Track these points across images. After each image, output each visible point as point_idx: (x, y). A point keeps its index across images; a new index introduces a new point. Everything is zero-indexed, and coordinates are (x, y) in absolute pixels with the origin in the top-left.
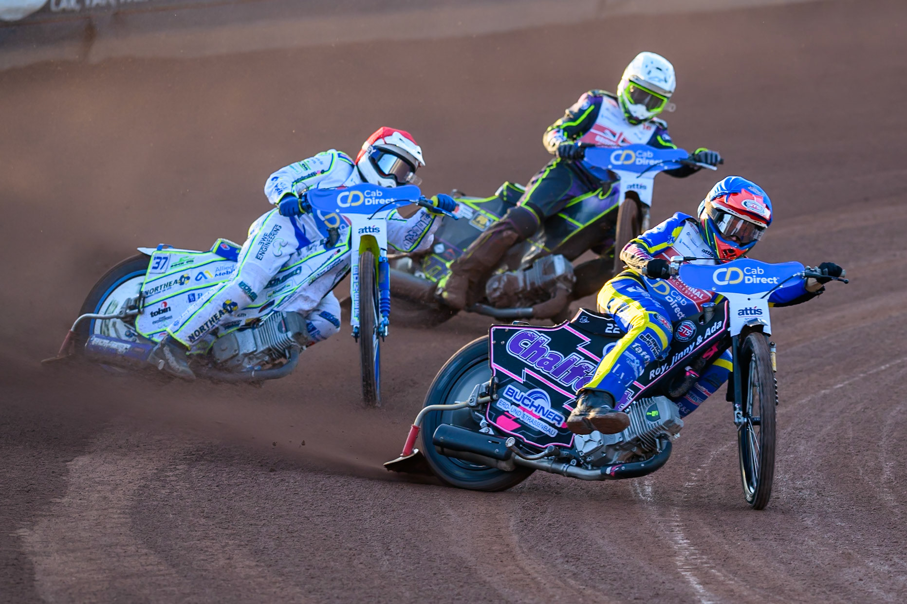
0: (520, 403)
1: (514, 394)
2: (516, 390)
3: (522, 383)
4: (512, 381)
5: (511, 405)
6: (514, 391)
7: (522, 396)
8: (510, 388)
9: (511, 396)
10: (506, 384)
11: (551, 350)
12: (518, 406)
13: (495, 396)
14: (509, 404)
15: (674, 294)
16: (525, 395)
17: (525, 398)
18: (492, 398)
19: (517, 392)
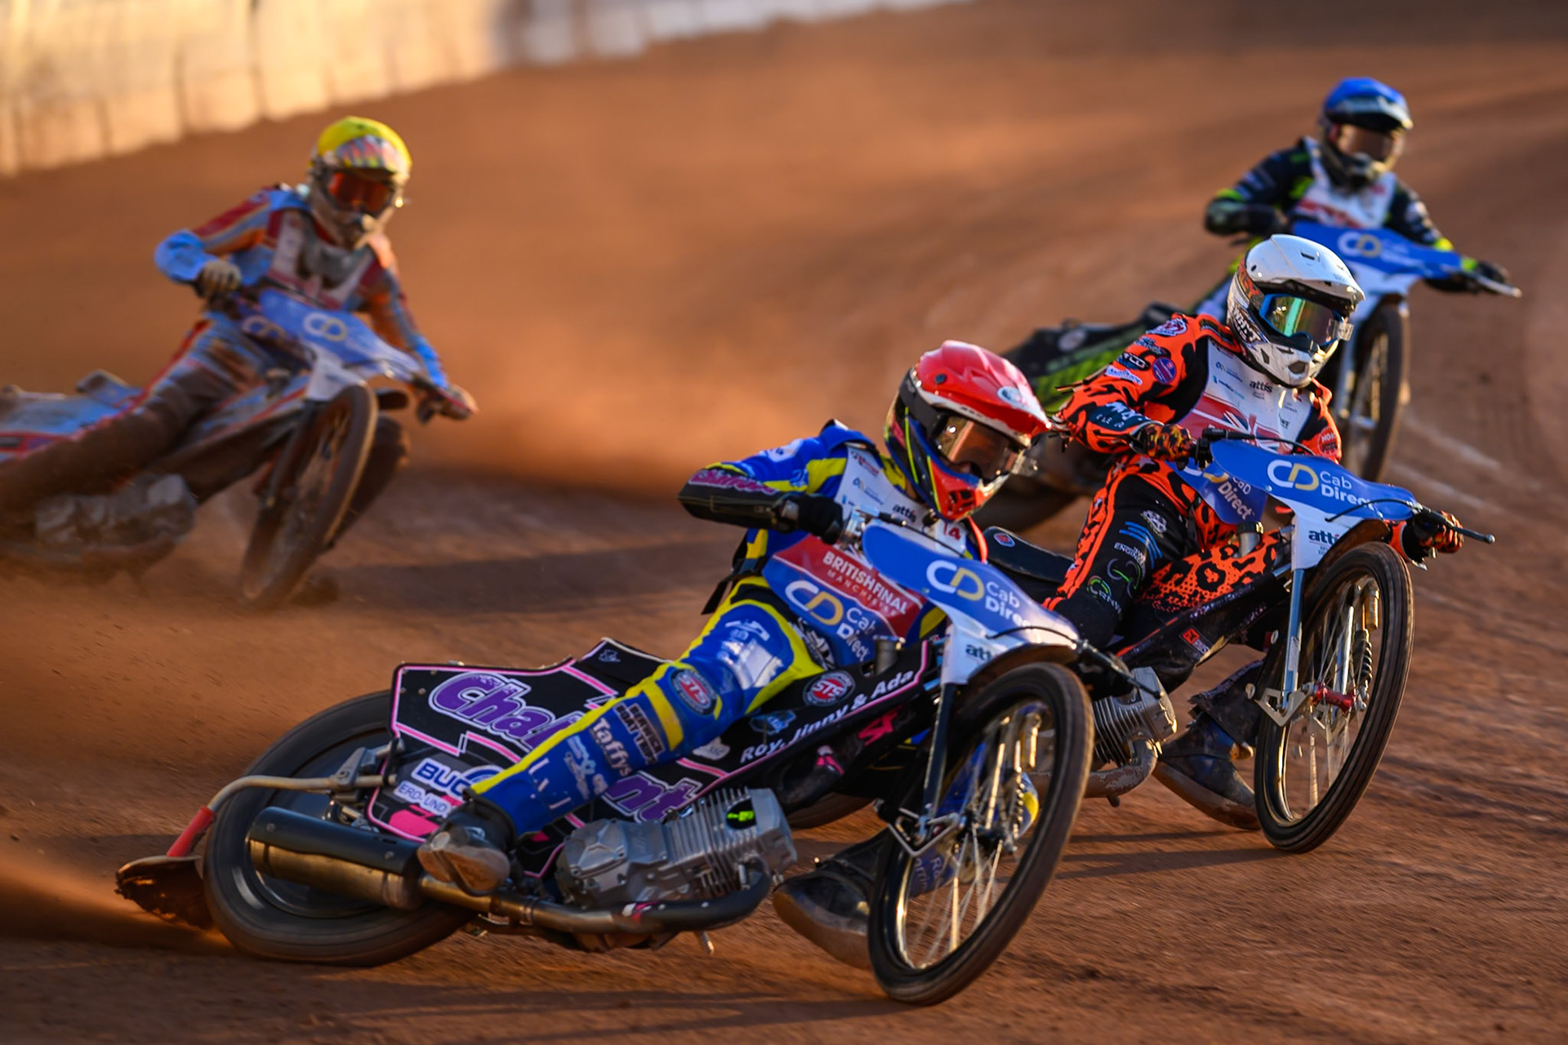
0: (447, 790)
1: (436, 775)
2: (441, 767)
3: (457, 755)
4: (434, 752)
5: (427, 792)
6: (436, 769)
7: (454, 777)
8: (428, 765)
9: (429, 778)
10: (420, 757)
11: (528, 705)
12: (442, 794)
13: (392, 778)
14: (423, 791)
15: (854, 615)
16: (460, 776)
17: (460, 781)
18: (386, 780)
19: (443, 772)
